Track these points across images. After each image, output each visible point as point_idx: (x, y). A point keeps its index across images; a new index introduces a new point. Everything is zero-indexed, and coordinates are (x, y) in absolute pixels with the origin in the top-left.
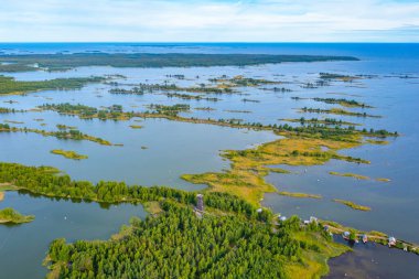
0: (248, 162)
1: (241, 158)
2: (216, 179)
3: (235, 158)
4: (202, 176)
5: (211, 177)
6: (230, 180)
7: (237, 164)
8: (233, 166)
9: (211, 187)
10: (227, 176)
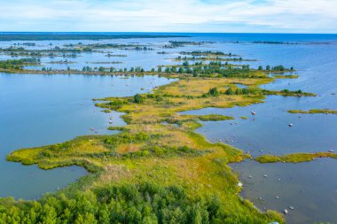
0: (151, 111)
1: (137, 107)
2: (101, 148)
3: (126, 107)
4: (66, 146)
5: (88, 147)
6: (135, 147)
7: (134, 116)
8: (128, 120)
9: (94, 172)
10: (125, 139)
